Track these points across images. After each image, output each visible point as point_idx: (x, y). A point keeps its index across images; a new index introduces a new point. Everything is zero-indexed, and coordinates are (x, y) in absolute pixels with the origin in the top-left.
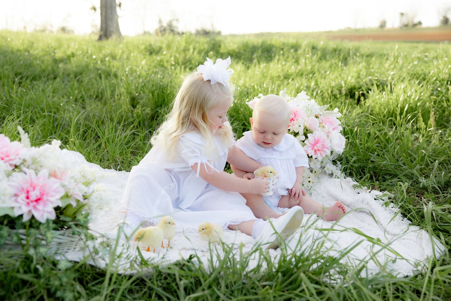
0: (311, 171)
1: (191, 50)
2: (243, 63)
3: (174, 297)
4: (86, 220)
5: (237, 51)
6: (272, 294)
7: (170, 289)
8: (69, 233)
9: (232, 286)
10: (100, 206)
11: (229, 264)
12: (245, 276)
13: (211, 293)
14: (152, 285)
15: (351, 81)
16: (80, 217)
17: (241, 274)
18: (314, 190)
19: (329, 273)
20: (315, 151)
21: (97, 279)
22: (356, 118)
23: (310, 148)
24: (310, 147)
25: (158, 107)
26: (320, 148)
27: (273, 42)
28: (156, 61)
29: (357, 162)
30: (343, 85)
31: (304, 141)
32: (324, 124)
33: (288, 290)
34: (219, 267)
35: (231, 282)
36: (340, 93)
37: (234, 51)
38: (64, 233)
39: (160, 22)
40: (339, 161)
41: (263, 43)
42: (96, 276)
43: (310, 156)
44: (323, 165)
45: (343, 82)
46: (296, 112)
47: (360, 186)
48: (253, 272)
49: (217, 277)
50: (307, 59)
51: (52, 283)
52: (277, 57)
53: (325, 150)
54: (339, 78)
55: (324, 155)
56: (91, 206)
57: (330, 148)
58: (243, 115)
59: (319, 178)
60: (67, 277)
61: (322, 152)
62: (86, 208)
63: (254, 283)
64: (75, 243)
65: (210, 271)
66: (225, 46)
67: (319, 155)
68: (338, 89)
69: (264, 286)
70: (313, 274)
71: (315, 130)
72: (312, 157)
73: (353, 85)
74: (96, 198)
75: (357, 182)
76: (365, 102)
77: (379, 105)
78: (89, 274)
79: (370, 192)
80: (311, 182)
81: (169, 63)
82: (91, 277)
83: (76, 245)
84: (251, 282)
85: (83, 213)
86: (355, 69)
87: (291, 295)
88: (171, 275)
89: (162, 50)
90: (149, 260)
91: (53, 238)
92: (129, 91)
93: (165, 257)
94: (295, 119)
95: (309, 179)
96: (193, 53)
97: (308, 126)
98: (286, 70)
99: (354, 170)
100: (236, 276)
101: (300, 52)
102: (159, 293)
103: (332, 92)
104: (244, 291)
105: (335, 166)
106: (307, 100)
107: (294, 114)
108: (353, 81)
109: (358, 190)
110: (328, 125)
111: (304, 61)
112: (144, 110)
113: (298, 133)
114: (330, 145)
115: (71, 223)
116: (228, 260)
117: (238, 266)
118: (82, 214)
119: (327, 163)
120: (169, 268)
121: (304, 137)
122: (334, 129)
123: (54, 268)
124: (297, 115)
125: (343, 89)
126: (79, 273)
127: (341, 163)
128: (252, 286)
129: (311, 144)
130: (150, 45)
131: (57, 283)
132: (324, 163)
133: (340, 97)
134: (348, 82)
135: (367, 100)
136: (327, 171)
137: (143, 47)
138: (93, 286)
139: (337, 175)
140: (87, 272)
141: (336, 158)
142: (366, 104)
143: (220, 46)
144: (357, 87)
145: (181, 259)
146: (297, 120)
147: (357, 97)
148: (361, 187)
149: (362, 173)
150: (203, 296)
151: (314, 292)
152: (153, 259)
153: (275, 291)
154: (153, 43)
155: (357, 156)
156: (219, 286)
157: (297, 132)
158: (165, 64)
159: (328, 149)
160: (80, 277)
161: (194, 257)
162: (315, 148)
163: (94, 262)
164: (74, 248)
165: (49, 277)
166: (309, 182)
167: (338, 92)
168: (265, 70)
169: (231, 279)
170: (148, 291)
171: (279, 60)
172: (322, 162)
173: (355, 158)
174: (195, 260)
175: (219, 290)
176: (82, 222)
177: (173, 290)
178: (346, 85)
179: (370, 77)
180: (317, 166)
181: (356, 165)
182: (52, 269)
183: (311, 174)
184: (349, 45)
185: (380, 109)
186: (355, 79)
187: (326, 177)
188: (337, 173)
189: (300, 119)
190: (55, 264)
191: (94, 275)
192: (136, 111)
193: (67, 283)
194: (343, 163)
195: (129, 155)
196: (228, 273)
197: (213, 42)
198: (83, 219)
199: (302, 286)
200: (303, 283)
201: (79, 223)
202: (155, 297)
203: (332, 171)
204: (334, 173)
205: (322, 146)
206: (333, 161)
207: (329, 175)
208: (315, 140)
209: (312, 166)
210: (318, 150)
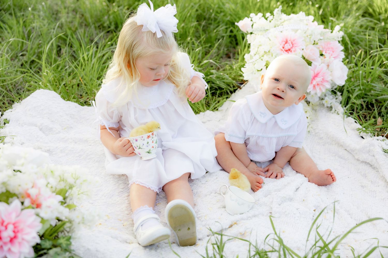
4: (68, 243)
20: (314, 86)
26: (320, 83)
32: (324, 53)
40: (338, 91)
46: (294, 40)
47: (364, 131)
53: (325, 84)
55: (324, 91)
57: (331, 81)
59: (316, 110)
61: (321, 87)
67: (318, 90)
71: (314, 60)
80: (309, 118)
94: (292, 50)
97: (307, 57)
105: (335, 98)
107: (292, 43)
109: (361, 134)
110: (329, 53)
114: (330, 78)
119: (325, 95)
122: (335, 58)
124: (295, 45)
127: (341, 95)
136: (326, 105)
139: (337, 110)
141: (335, 87)
146: (294, 51)
159: (328, 82)
162: (315, 82)
183: (308, 108)
187: (324, 110)
188: (337, 107)
189: (298, 51)
194: (343, 95)
198: (65, 242)
203: (331, 103)
204: (333, 107)
205: (322, 80)
206: (333, 91)
207: (328, 107)
208: (315, 74)
209: (309, 99)
210: (318, 84)
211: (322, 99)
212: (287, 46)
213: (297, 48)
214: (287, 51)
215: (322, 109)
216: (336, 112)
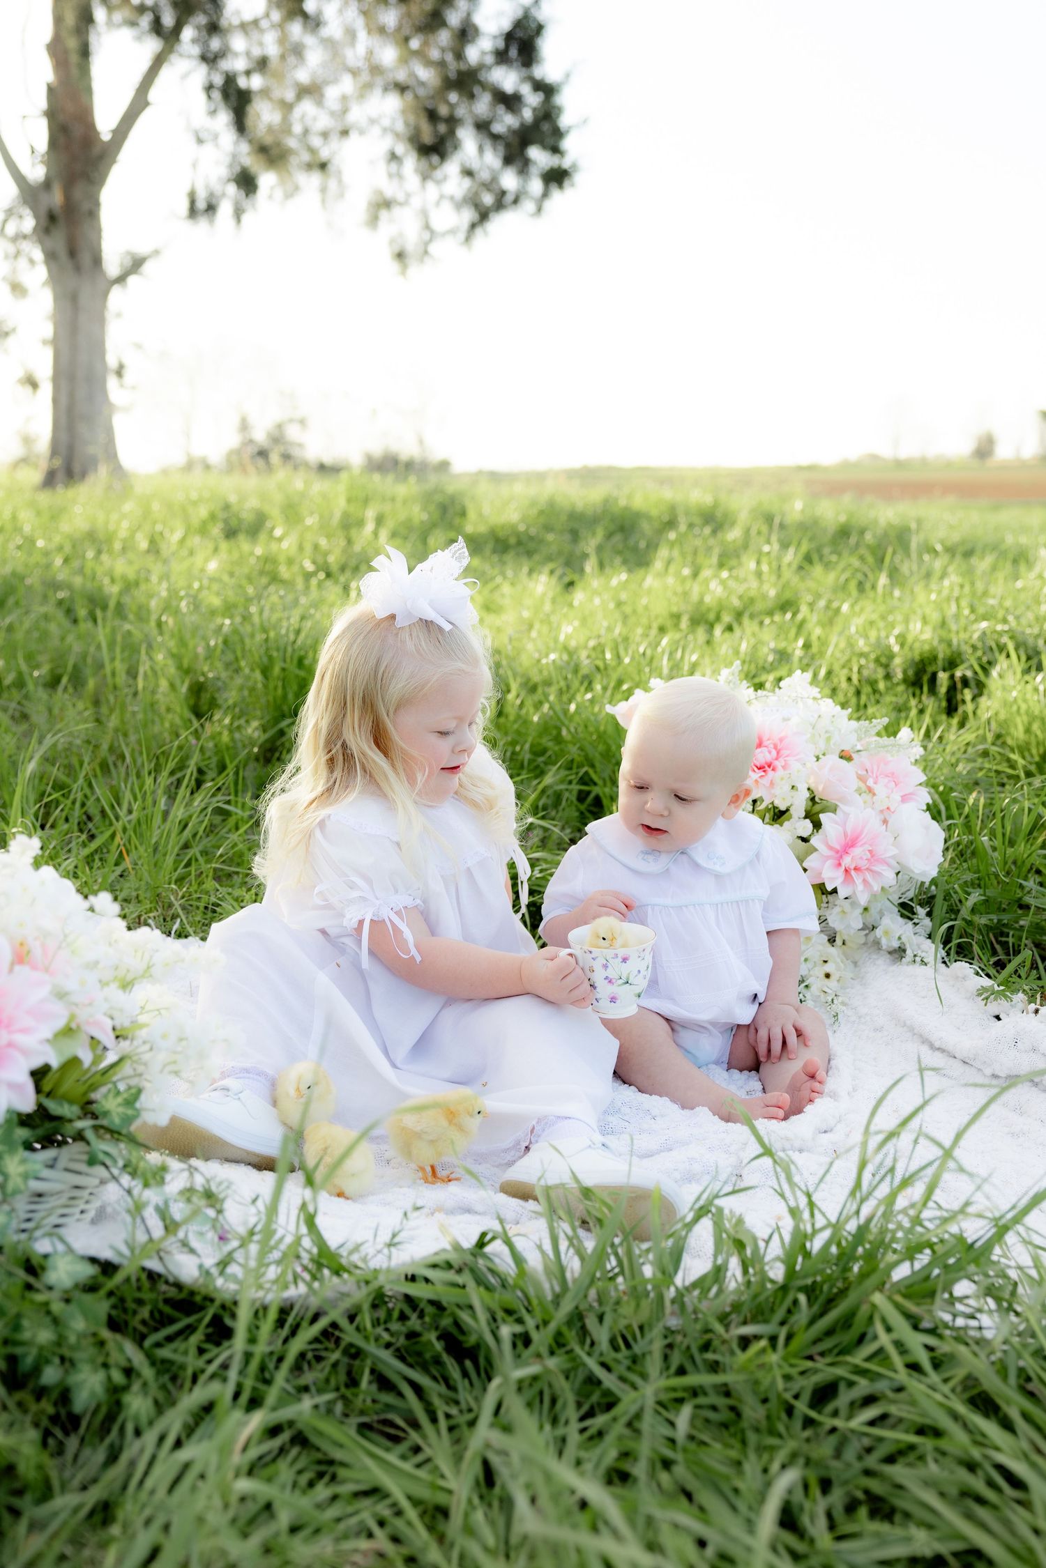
0: (832, 941)
1: (370, 527)
2: (552, 572)
3: (434, 1378)
4: (130, 1112)
5: (522, 528)
6: (780, 1366)
7: (419, 1354)
8: (72, 1160)
9: (635, 1339)
10: (175, 1062)
11: (614, 1262)
12: (673, 1301)
13: (568, 1366)
14: (358, 1341)
15: (923, 636)
16: (110, 1104)
17: (660, 1298)
18: (843, 1004)
19: (951, 1294)
20: (846, 871)
21: (172, 1321)
22: (958, 761)
23: (829, 863)
24: (828, 858)
25: (283, 716)
26: (863, 864)
27: (638, 503)
28: (252, 561)
29: (982, 909)
30: (896, 649)
31: (805, 840)
32: (870, 783)
33: (822, 1354)
34: (581, 1274)
35: (629, 1327)
36: (888, 677)
37: (513, 528)
38: (55, 1159)
39: (244, 426)
40: (921, 905)
41: (606, 501)
42: (167, 1310)
43: (829, 888)
44: (870, 921)
45: (892, 640)
46: (781, 740)
47: (1002, 993)
48: (696, 1293)
49: (577, 1308)
50: (764, 560)
51: (26, 1335)
52: (663, 553)
53: (878, 868)
54: (881, 624)
55: (876, 887)
56: (145, 1064)
57: (893, 863)
58: (581, 749)
59: (855, 963)
60: (86, 1314)
61: (869, 877)
62: (127, 1069)
63: (708, 1330)
64: (85, 1194)
65: (552, 1288)
66: (480, 515)
67: (860, 887)
68: (877, 660)
69: (745, 1342)
70: (906, 1296)
71: (844, 800)
72: (835, 891)
73: (926, 647)
74: (164, 1037)
75: (988, 976)
76: (977, 708)
77: (1025, 718)
78: (140, 1302)
79: (1037, 1011)
80: (834, 977)
81: (296, 568)
82: (152, 1313)
83: (87, 1202)
84: (699, 1326)
85: (122, 1087)
86: (933, 597)
87: (840, 1371)
88: (422, 1305)
89: (268, 524)
90: (344, 1252)
91: (26, 1177)
92: (186, 663)
93: (396, 1240)
94: (776, 763)
95: (828, 968)
96: (376, 534)
97: (820, 788)
98: (695, 597)
99: (976, 935)
100: (645, 1304)
101: (733, 535)
102: (380, 1367)
103: (859, 672)
104: (676, 1359)
105: (910, 923)
106: (810, 702)
107: (775, 747)
108: (927, 635)
109: (994, 1007)
110: (886, 786)
111: (752, 565)
112: (239, 728)
113: (787, 810)
114: (893, 851)
115: (80, 1124)
116: (609, 1250)
117: (648, 1271)
118: (118, 1093)
119: (881, 915)
120: (413, 1278)
121: (808, 824)
122: (905, 799)
123: (31, 1280)
124: (785, 752)
125: (897, 661)
126: (113, 1300)
127: (929, 914)
128: (701, 1342)
129: (831, 848)
130: (227, 507)
131: (45, 1336)
132: (873, 911)
133: (887, 689)
134: (910, 639)
135: (984, 701)
136: (884, 942)
137: (203, 512)
138: (158, 1345)
139: (920, 953)
140: (138, 1295)
141: (911, 894)
142: (979, 712)
143: (463, 514)
144: (941, 656)
145: (448, 1247)
146: (784, 767)
147: (943, 690)
148: (1006, 997)
149: (998, 947)
150: (535, 1378)
151: (924, 1359)
152: (357, 1248)
153: (785, 1359)
154: (233, 499)
155: (981, 891)
156: (588, 1341)
157: (783, 808)
158: (284, 572)
159: (888, 865)
160: (114, 1313)
161: (493, 1238)
162: (847, 861)
163: (161, 1259)
164: (82, 1212)
165: (19, 1316)
166: (828, 976)
167: (880, 673)
168: (624, 596)
169: (629, 1316)
170: (346, 1360)
171: (669, 562)
172: (866, 909)
173: (975, 897)
174: (496, 1248)
175: (589, 1354)
176: (116, 1121)
177: (428, 1356)
178: (907, 648)
179: (984, 624)
180: (847, 922)
181: (982, 920)
182: (29, 1287)
183: (832, 951)
184: (887, 514)
185: (1028, 730)
186: (934, 629)
187: (880, 962)
188: (919, 946)
189: (795, 766)
190: (33, 1268)
191: (161, 1306)
192: (209, 729)
193: (81, 1336)
194: (936, 912)
195: (210, 884)
196: (613, 1293)
197: (438, 498)
198: (121, 1110)
199: (875, 1337)
200: (879, 1328)
201: (104, 1122)
202: (370, 1382)
203: (900, 938)
204: (908, 947)
205: (869, 855)
206: (903, 905)
207: (890, 953)
208: (845, 835)
209: (834, 921)
210: (856, 869)
211: (874, 928)
212: (762, 756)
213: (791, 760)
214: (759, 769)
215: (874, 956)
216: (918, 959)
